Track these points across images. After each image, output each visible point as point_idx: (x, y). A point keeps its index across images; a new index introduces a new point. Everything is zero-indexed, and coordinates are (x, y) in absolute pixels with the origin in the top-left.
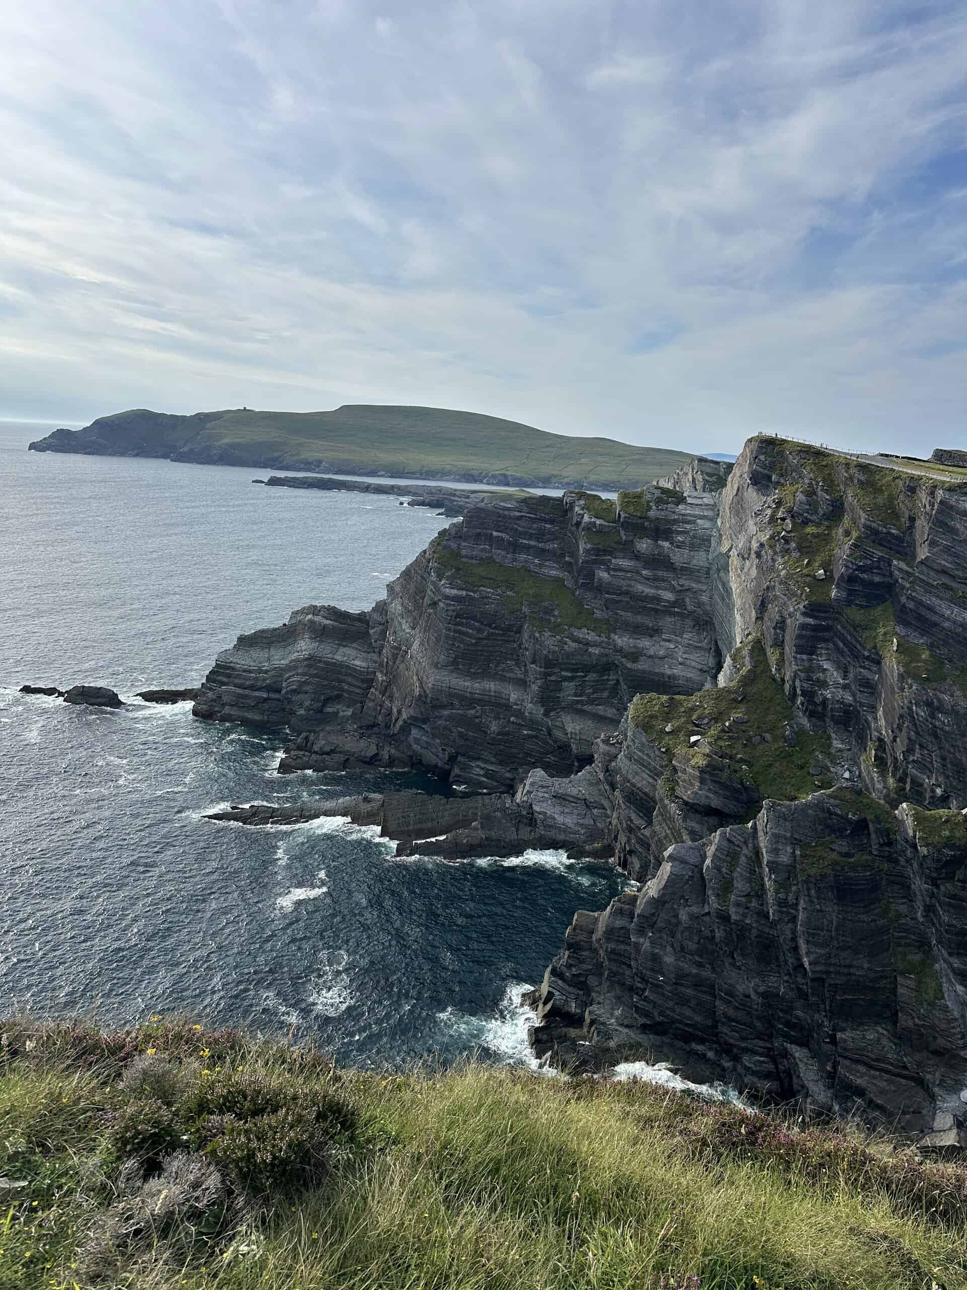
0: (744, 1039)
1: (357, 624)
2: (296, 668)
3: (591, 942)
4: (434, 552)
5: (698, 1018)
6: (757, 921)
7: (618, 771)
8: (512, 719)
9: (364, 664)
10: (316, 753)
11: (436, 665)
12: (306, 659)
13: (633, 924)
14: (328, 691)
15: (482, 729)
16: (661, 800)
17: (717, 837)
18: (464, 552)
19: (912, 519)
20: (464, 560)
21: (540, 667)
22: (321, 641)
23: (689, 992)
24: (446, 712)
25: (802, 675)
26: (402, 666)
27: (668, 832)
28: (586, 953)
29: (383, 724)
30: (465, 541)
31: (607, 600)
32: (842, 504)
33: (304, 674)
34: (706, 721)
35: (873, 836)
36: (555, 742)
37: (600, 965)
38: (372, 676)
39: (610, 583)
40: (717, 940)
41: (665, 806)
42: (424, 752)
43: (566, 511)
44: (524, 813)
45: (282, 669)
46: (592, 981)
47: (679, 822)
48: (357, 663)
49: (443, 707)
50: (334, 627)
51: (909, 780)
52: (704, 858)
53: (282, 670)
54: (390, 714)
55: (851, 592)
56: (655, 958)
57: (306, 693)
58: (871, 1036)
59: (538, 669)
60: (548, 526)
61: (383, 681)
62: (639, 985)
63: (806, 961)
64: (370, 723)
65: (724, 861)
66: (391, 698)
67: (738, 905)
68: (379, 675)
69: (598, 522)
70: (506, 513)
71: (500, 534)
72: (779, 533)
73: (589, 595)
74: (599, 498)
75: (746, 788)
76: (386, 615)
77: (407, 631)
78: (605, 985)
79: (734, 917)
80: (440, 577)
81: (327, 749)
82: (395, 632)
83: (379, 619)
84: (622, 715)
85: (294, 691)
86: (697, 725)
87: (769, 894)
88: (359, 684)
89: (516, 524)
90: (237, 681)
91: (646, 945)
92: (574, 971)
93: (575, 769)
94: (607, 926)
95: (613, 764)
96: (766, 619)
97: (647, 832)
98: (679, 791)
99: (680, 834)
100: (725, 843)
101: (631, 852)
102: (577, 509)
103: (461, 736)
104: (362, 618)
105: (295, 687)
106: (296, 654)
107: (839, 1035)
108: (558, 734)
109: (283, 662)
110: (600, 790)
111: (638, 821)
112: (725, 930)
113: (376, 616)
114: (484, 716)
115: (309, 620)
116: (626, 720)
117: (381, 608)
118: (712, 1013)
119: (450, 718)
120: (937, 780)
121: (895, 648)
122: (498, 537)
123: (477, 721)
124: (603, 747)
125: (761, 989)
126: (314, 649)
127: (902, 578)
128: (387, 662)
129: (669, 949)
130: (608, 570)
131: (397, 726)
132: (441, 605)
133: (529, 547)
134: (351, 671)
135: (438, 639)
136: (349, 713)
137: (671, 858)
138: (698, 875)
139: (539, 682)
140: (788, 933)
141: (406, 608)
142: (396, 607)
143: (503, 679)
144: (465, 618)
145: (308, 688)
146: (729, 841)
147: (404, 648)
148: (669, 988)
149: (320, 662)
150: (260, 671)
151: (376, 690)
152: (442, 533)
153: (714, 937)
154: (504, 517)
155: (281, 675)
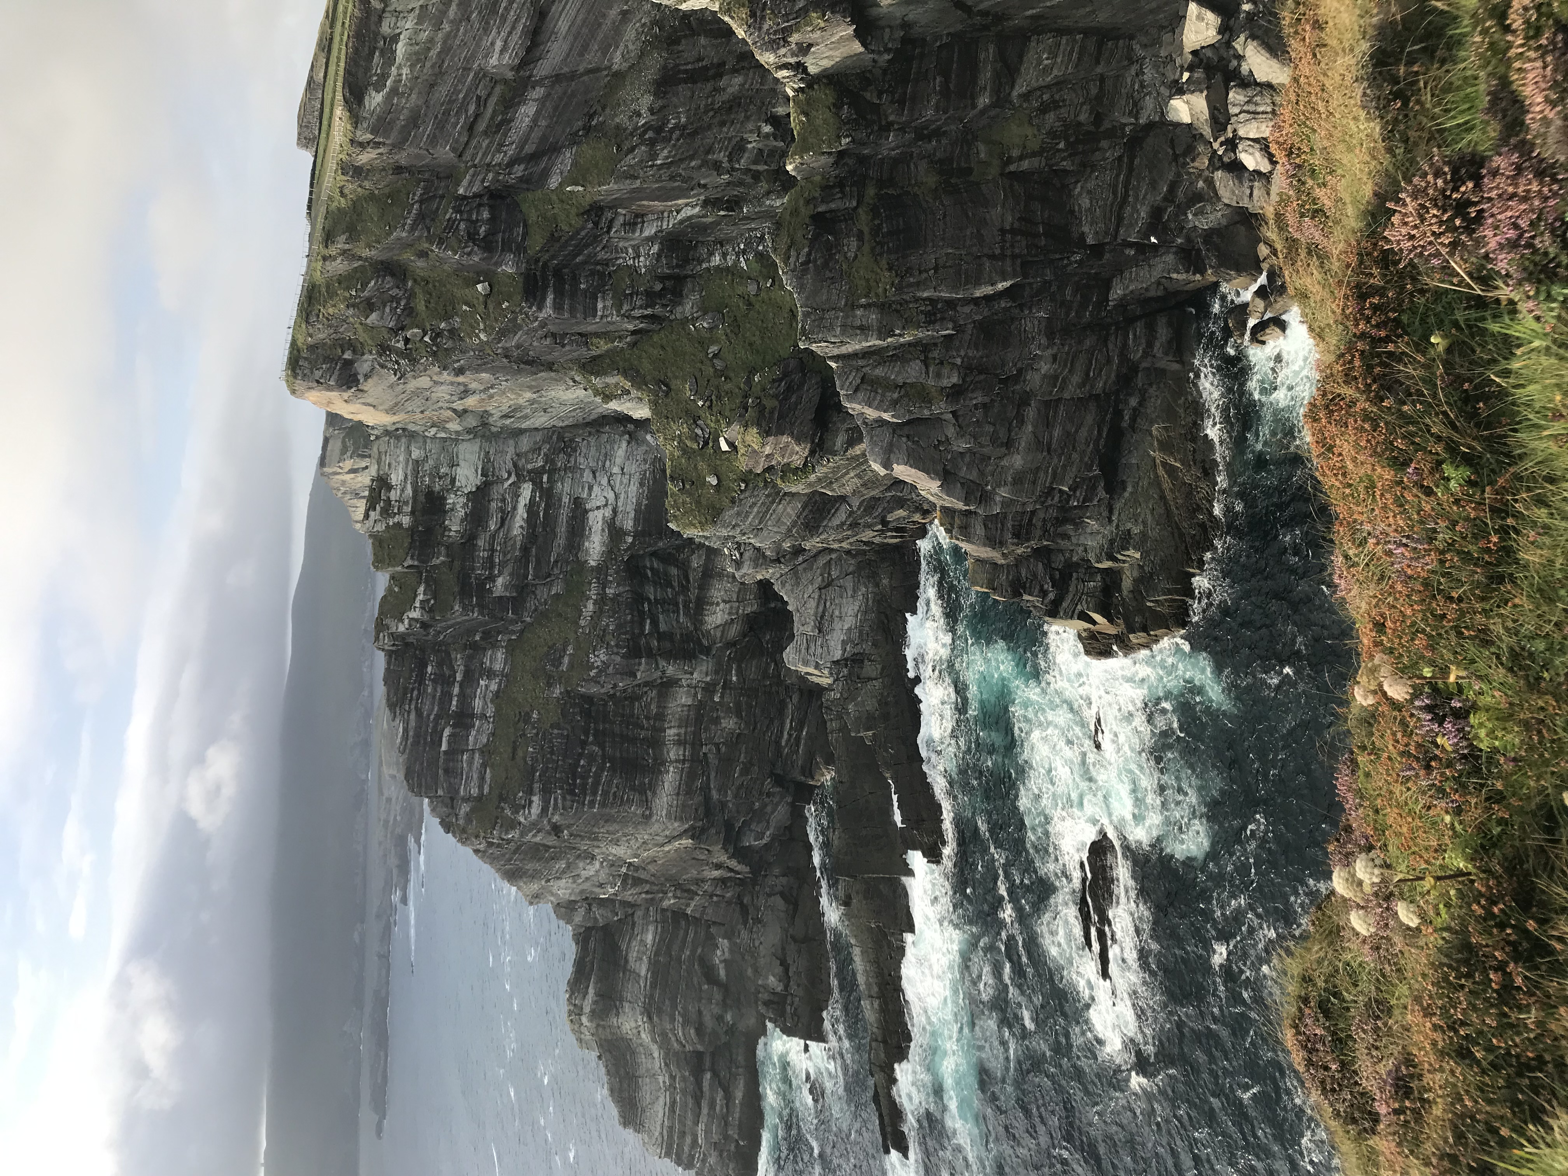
0: (1109, 361)
1: (592, 945)
2: (664, 1035)
3: (1008, 565)
4: (477, 837)
5: (1089, 419)
6: (958, 350)
7: (778, 545)
8: (717, 699)
9: (651, 928)
10: (786, 987)
11: (647, 818)
12: (650, 1018)
13: (980, 511)
14: (695, 980)
15: (735, 740)
16: (810, 485)
17: (854, 405)
18: (475, 792)
19: (398, 169)
20: (486, 790)
21: (640, 664)
22: (621, 1000)
23: (1057, 433)
24: (715, 795)
25: (626, 307)
26: (652, 868)
27: (852, 474)
28: (1024, 573)
29: (738, 889)
30: (457, 791)
31: (536, 576)
32: (382, 262)
33: (673, 1020)
34: (699, 432)
35: (833, 206)
36: (745, 636)
37: (1038, 553)
38: (669, 914)
39: (511, 574)
40: (987, 400)
41: (819, 480)
42: (773, 824)
43: (407, 645)
44: (845, 671)
45: (667, 1054)
46: (1058, 561)
47: (837, 460)
48: (649, 938)
49: (707, 799)
50: (599, 980)
51: (754, 167)
52: (881, 422)
53: (669, 1055)
54: (723, 881)
55: (507, 247)
56: (1018, 480)
57: (700, 1012)
58: (1085, 202)
59: (642, 668)
60: (429, 669)
61: (675, 897)
62: (1056, 499)
63: (1001, 286)
64: (738, 908)
65: (883, 395)
66: (699, 881)
67: (938, 375)
68: (666, 904)
69: (421, 597)
70: (411, 733)
71: (444, 740)
72: (427, 345)
73: (531, 604)
74: (384, 597)
75: (785, 375)
76: (575, 902)
77: (597, 865)
78: (1063, 544)
79: (955, 380)
80: (513, 824)
81: (779, 970)
82: (601, 885)
83: (582, 911)
84: (701, 546)
85: (699, 1031)
86: (706, 443)
87: (921, 335)
88: (682, 932)
89: (429, 715)
90: (689, 1123)
91: (1004, 493)
92: (1048, 587)
93: (779, 605)
94: (985, 545)
95: (768, 553)
96: (549, 358)
97: (855, 503)
98: (797, 461)
99: (855, 458)
100: (860, 395)
101: (884, 523)
102: (402, 628)
103: (745, 771)
104: (583, 938)
105: (692, 1031)
106: (643, 1036)
107: (1090, 241)
108: (733, 631)
109: (656, 1055)
110: (805, 569)
111: (841, 516)
112: (973, 391)
113: (578, 918)
114: (716, 740)
115: (591, 1021)
116: (706, 538)
117: (565, 909)
118: (1080, 403)
119: (722, 789)
120: (751, 132)
121: (581, 189)
122: (449, 743)
123: (723, 749)
124: (747, 569)
125: (1044, 341)
126: (633, 1009)
127: (483, 181)
128: (647, 892)
129: (1004, 462)
130: (492, 578)
131: (739, 868)
132: (556, 818)
133: (462, 696)
134: (664, 946)
135: (609, 820)
136: (724, 943)
137: (887, 465)
138: (906, 428)
139: (662, 663)
140: (967, 309)
141: (564, 872)
142: (563, 889)
143: (660, 717)
144: (574, 780)
145: (692, 1009)
146: (856, 390)
147: (624, 870)
148: (1055, 460)
149: (652, 997)
150: (672, 1086)
151: (688, 905)
152: (447, 826)
153: (984, 405)
154: (417, 735)
155: (676, 1054)
